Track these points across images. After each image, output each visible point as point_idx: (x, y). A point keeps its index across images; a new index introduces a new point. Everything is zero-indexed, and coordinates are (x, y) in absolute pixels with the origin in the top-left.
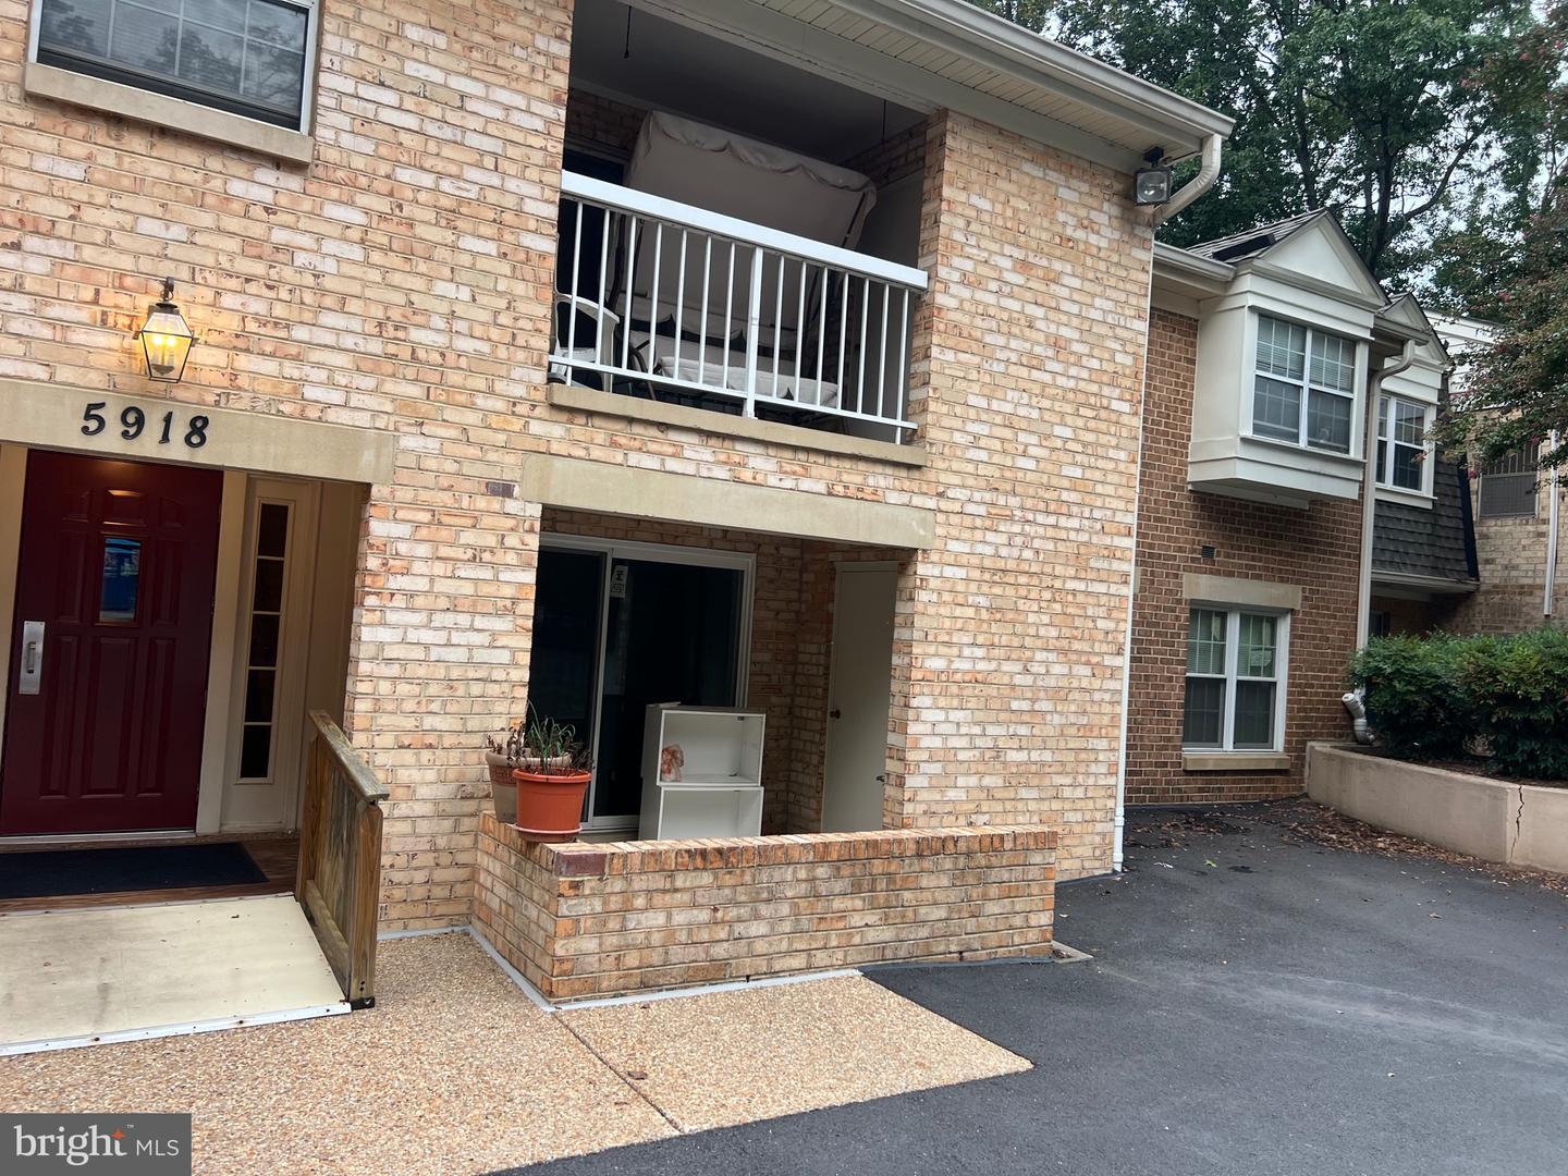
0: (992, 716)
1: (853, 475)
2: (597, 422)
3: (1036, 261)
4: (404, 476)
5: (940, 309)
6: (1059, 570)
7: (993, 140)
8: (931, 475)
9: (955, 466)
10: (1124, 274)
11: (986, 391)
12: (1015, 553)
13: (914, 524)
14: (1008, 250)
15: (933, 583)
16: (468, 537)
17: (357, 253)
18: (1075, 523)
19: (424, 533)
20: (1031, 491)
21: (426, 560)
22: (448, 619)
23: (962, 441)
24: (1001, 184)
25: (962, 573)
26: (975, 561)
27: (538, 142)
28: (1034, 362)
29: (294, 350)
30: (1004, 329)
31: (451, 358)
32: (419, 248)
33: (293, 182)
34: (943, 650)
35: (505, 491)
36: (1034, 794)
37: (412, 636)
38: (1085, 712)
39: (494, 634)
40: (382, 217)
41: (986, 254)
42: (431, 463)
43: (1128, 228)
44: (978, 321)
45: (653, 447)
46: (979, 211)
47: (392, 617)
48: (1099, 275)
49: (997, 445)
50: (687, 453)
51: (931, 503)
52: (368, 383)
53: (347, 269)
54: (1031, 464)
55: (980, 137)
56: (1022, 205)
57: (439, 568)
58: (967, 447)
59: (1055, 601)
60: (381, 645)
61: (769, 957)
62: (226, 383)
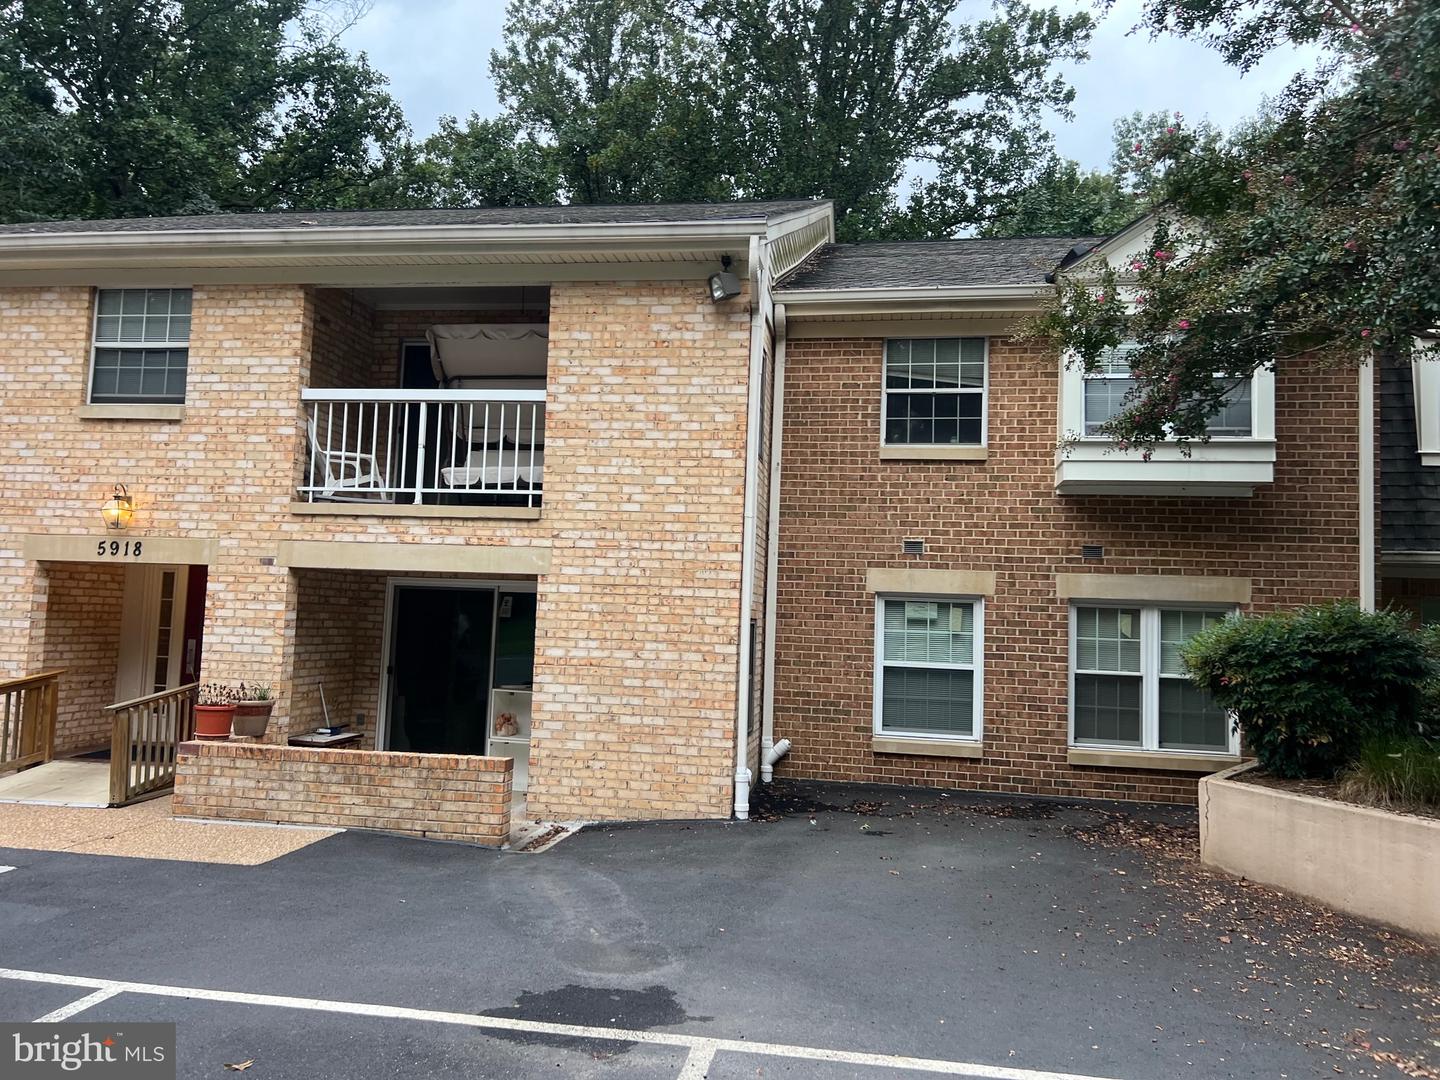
0: (607, 690)
1: (484, 531)
2: (318, 519)
3: (634, 364)
4: (222, 560)
5: (550, 413)
6: (664, 582)
7: (590, 291)
8: (547, 524)
9: (567, 515)
10: (722, 353)
11: (593, 461)
12: (623, 572)
13: (534, 558)
14: (606, 362)
15: (551, 597)
16: (251, 588)
17: (202, 455)
18: (680, 546)
19: (231, 587)
20: (636, 527)
21: (232, 600)
22: (242, 631)
23: (573, 498)
24: (597, 318)
25: (576, 589)
26: (586, 579)
27: (286, 379)
28: (636, 435)
29: (175, 506)
30: (607, 416)
31: (244, 497)
32: (229, 446)
33: (176, 428)
34: (561, 643)
35: (269, 562)
36: (648, 749)
37: (225, 640)
38: (697, 688)
39: (264, 638)
40: (213, 436)
41: (587, 369)
42: (234, 552)
43: (724, 319)
44: (584, 416)
45: (349, 529)
46: (580, 341)
47: (216, 630)
48: (695, 361)
49: (605, 497)
50: (369, 530)
51: (548, 543)
52: (206, 516)
53: (198, 464)
54: (636, 507)
55: (579, 292)
56: (618, 328)
57: (238, 605)
58: (578, 502)
59: (663, 605)
60: (211, 644)
61: (290, 812)
62: (148, 525)
